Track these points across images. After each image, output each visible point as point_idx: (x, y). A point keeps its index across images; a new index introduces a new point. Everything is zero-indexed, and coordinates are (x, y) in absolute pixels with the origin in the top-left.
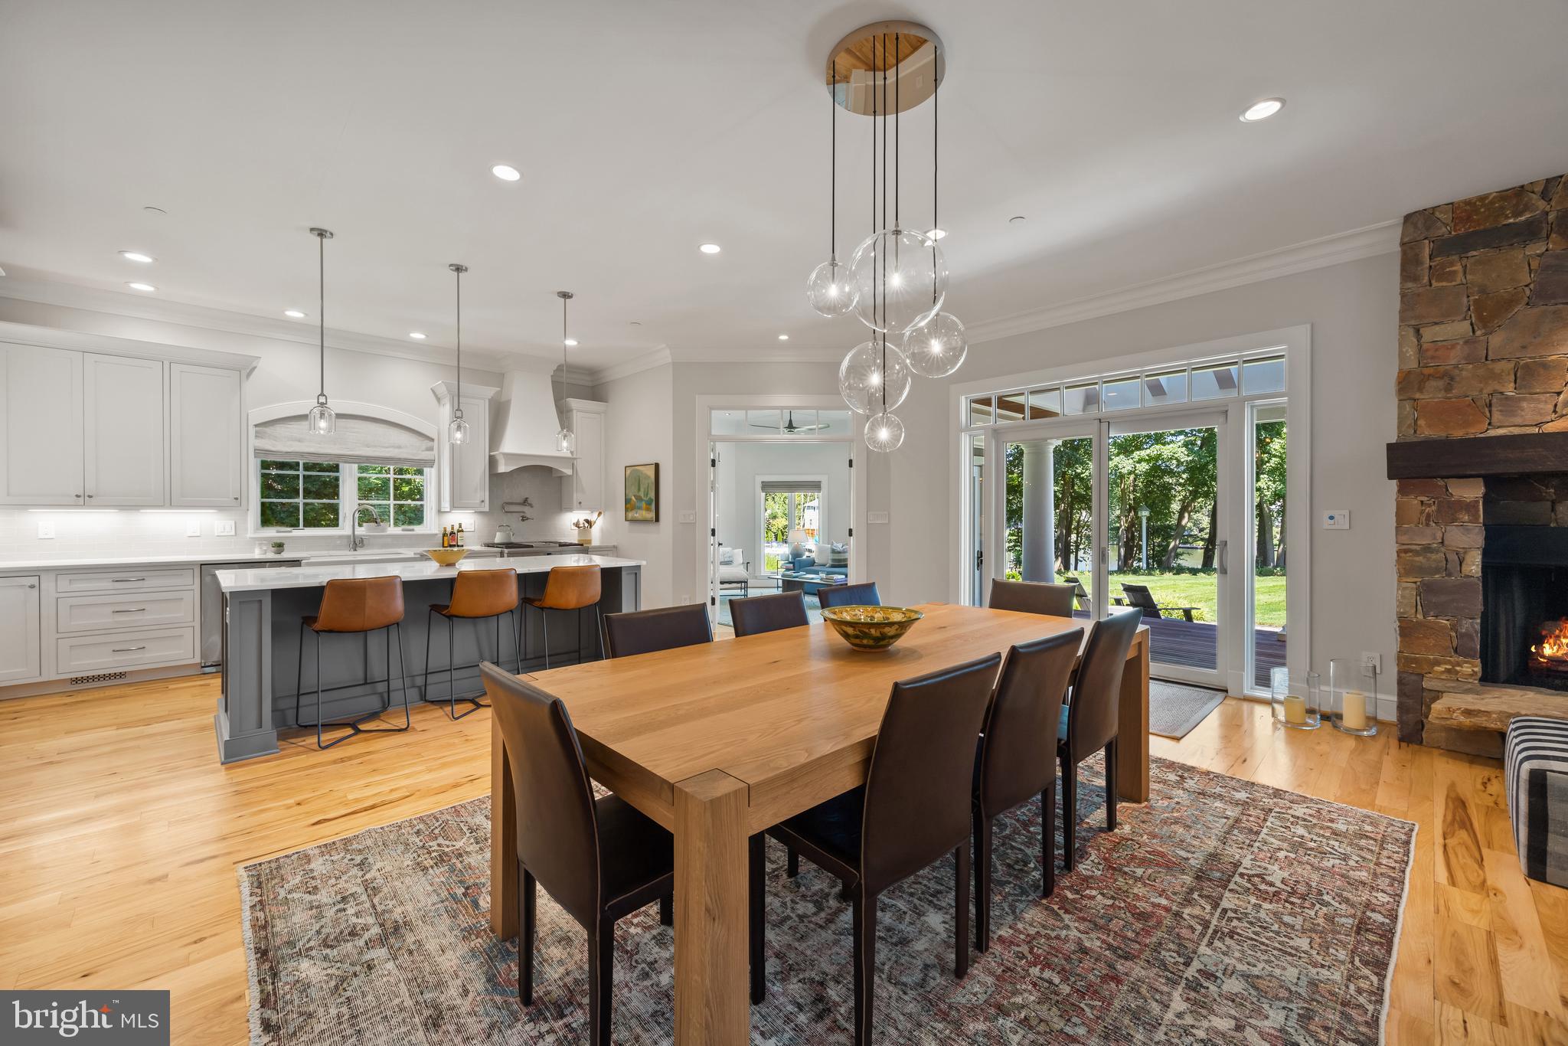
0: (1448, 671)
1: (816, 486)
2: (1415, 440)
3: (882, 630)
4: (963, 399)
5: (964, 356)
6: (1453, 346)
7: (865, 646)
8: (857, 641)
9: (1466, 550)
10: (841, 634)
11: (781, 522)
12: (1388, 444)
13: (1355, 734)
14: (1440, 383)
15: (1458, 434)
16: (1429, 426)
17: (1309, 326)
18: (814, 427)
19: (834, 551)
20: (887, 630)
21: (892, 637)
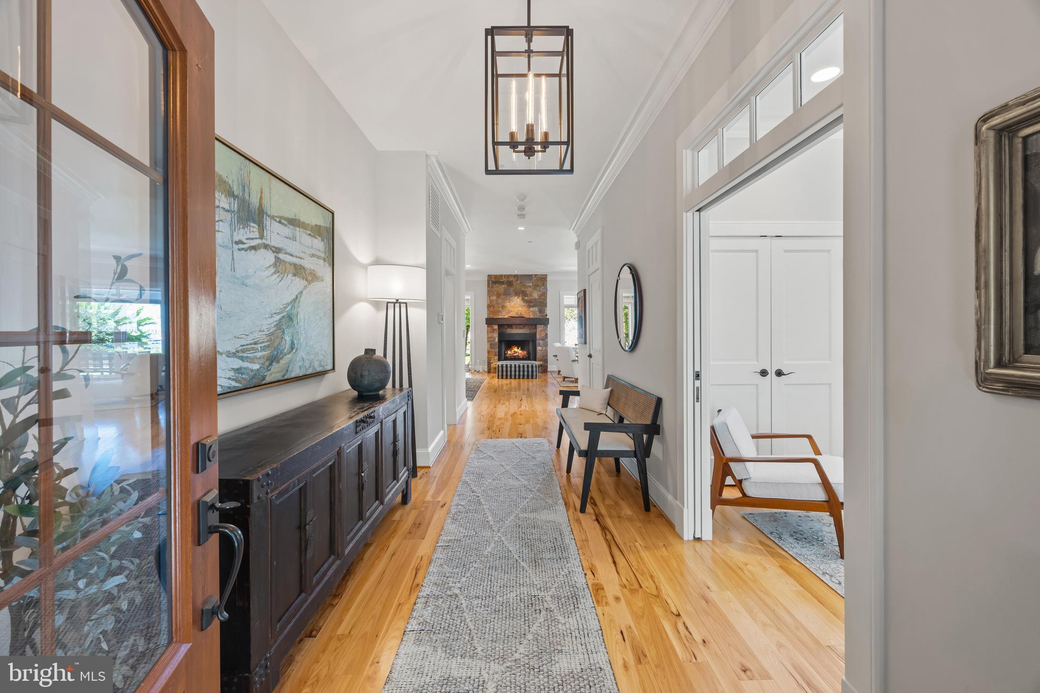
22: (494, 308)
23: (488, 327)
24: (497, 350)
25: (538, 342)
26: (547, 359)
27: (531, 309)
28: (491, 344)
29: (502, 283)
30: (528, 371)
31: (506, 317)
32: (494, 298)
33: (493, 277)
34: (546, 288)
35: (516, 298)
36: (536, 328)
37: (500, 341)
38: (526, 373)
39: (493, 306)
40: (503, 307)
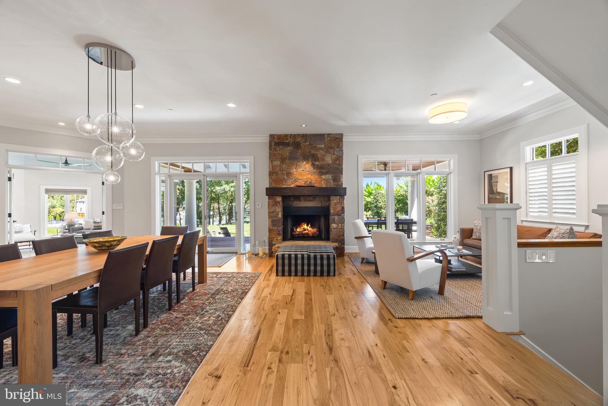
0: (276, 239)
1: (85, 192)
2: (271, 187)
3: (111, 243)
4: (157, 163)
5: (144, 156)
6: (277, 167)
7: (103, 250)
8: (100, 248)
9: (279, 212)
10: (93, 247)
11: (59, 210)
12: (266, 188)
13: (261, 258)
14: (275, 174)
15: (278, 186)
16: (274, 184)
17: (253, 157)
18: (82, 165)
19: (95, 222)
20: (113, 243)
21: (115, 245)
22: (277, 176)
23: (269, 199)
24: (281, 228)
25: (331, 218)
26: (344, 240)
27: (323, 177)
28: (273, 221)
29: (288, 145)
30: (322, 265)
31: (292, 186)
32: (278, 163)
33: (276, 137)
34: (342, 151)
35: (305, 163)
36: (329, 200)
37: (285, 216)
38: (319, 268)
39: (276, 173)
40: (289, 174)
